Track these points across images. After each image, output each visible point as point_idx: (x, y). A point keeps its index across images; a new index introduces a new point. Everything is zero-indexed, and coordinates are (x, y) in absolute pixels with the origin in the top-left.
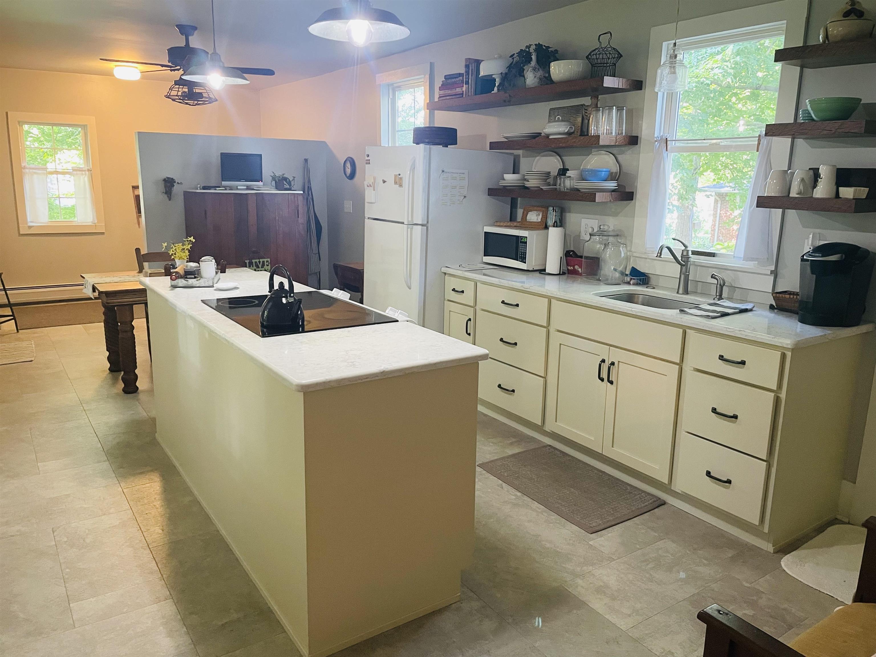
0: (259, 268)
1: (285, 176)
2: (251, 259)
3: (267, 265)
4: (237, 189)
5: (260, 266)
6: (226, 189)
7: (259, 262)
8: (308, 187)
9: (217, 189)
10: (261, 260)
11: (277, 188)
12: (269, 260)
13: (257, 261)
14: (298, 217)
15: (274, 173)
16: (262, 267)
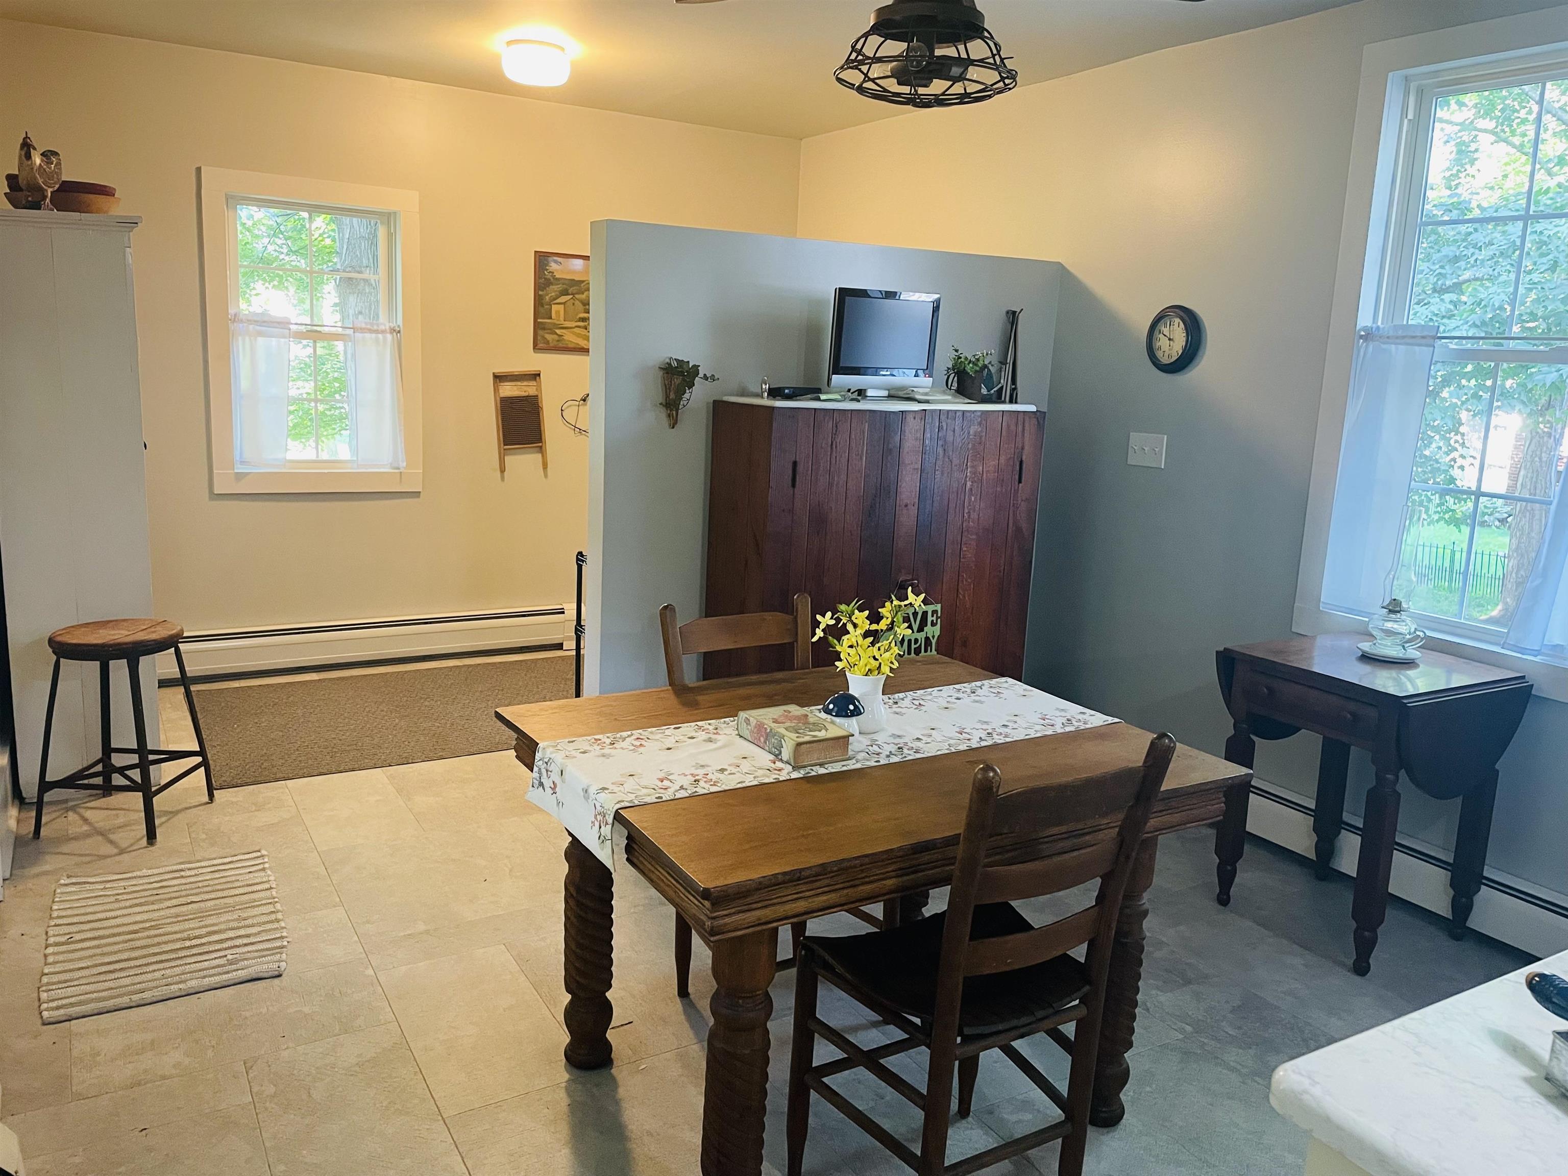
0: (913, 632)
3: (933, 624)
4: (867, 398)
5: (916, 628)
7: (916, 616)
8: (1012, 390)
9: (823, 397)
10: (919, 610)
12: (938, 607)
14: (1020, 482)
15: (957, 351)
16: (920, 630)
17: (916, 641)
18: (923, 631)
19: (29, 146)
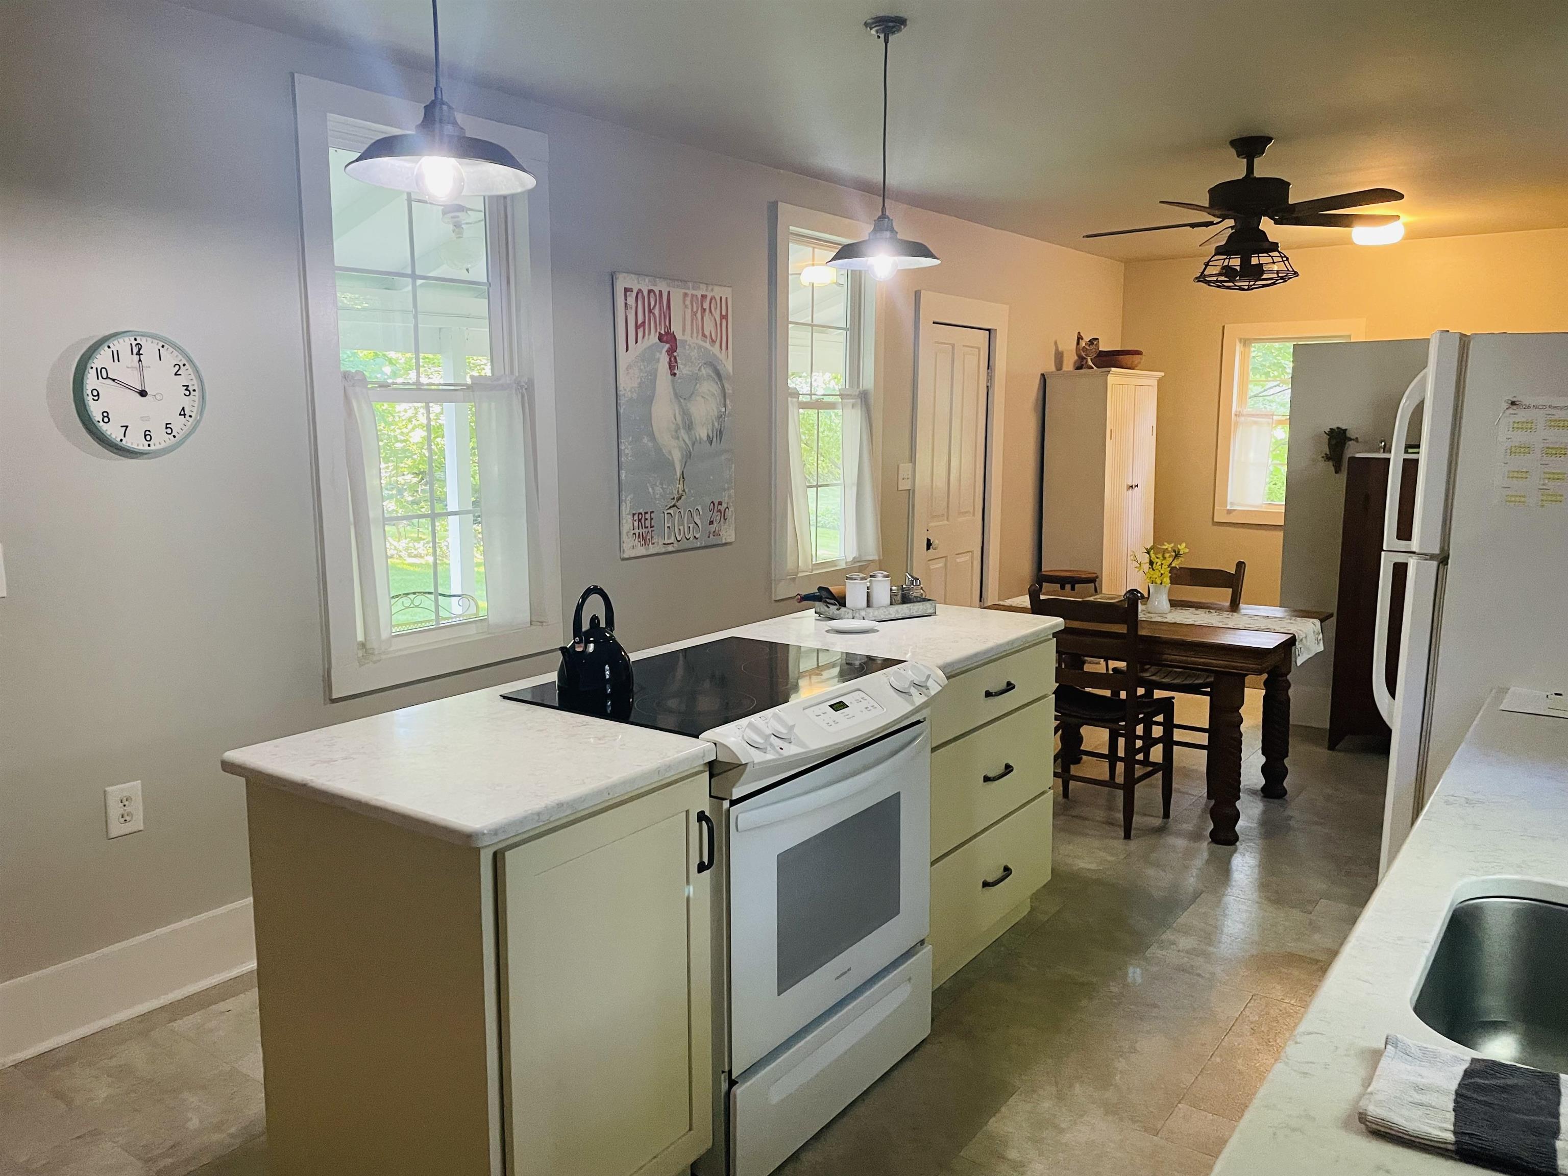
19: (1080, 338)
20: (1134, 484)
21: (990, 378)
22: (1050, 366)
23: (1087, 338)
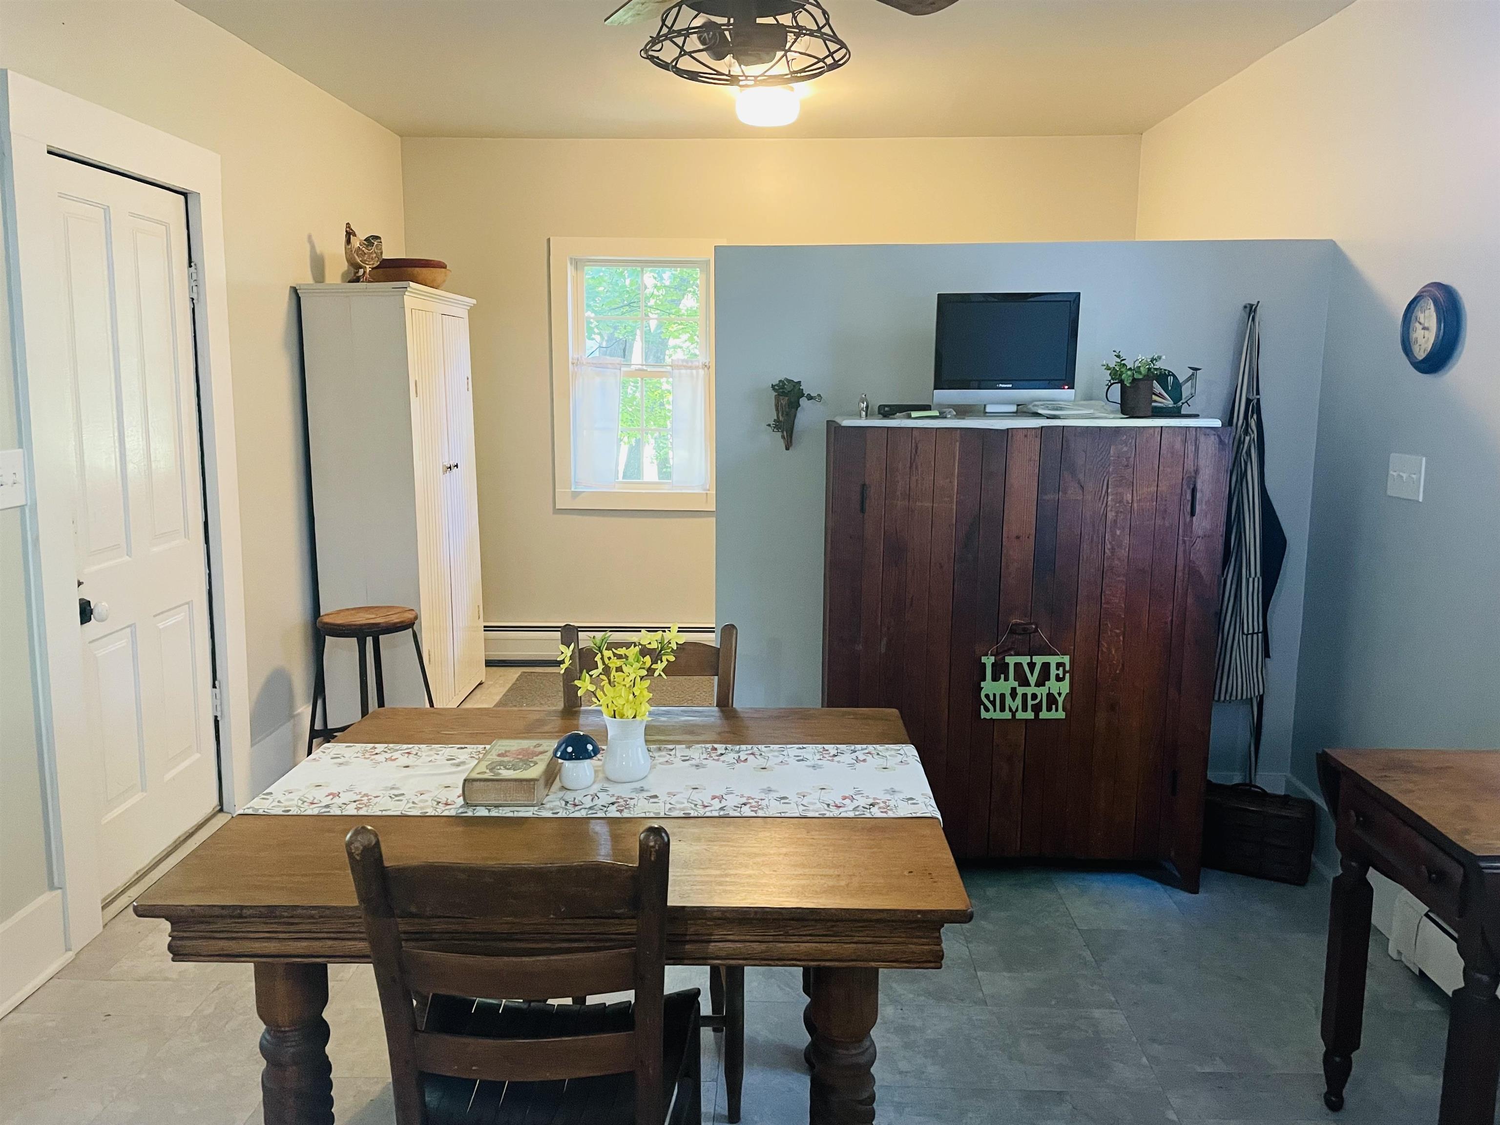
0: (1029, 685)
1: (1158, 365)
2: (1000, 654)
3: (1059, 679)
4: (985, 414)
5: (1033, 680)
6: (942, 416)
7: (1032, 666)
8: (1248, 401)
9: (914, 414)
10: (1039, 660)
11: (1127, 409)
12: (1066, 659)
13: (1025, 660)
14: (1193, 514)
15: (1118, 356)
16: (1040, 683)
17: (1034, 696)
18: (1044, 685)
19: (350, 234)
20: (453, 463)
21: (195, 283)
22: (304, 277)
23: (362, 235)
